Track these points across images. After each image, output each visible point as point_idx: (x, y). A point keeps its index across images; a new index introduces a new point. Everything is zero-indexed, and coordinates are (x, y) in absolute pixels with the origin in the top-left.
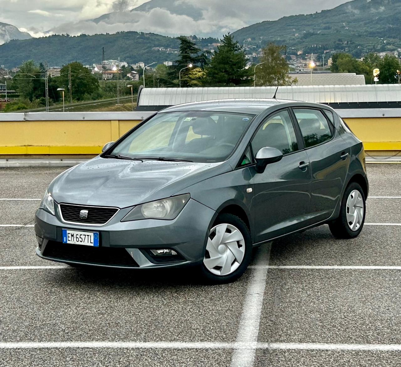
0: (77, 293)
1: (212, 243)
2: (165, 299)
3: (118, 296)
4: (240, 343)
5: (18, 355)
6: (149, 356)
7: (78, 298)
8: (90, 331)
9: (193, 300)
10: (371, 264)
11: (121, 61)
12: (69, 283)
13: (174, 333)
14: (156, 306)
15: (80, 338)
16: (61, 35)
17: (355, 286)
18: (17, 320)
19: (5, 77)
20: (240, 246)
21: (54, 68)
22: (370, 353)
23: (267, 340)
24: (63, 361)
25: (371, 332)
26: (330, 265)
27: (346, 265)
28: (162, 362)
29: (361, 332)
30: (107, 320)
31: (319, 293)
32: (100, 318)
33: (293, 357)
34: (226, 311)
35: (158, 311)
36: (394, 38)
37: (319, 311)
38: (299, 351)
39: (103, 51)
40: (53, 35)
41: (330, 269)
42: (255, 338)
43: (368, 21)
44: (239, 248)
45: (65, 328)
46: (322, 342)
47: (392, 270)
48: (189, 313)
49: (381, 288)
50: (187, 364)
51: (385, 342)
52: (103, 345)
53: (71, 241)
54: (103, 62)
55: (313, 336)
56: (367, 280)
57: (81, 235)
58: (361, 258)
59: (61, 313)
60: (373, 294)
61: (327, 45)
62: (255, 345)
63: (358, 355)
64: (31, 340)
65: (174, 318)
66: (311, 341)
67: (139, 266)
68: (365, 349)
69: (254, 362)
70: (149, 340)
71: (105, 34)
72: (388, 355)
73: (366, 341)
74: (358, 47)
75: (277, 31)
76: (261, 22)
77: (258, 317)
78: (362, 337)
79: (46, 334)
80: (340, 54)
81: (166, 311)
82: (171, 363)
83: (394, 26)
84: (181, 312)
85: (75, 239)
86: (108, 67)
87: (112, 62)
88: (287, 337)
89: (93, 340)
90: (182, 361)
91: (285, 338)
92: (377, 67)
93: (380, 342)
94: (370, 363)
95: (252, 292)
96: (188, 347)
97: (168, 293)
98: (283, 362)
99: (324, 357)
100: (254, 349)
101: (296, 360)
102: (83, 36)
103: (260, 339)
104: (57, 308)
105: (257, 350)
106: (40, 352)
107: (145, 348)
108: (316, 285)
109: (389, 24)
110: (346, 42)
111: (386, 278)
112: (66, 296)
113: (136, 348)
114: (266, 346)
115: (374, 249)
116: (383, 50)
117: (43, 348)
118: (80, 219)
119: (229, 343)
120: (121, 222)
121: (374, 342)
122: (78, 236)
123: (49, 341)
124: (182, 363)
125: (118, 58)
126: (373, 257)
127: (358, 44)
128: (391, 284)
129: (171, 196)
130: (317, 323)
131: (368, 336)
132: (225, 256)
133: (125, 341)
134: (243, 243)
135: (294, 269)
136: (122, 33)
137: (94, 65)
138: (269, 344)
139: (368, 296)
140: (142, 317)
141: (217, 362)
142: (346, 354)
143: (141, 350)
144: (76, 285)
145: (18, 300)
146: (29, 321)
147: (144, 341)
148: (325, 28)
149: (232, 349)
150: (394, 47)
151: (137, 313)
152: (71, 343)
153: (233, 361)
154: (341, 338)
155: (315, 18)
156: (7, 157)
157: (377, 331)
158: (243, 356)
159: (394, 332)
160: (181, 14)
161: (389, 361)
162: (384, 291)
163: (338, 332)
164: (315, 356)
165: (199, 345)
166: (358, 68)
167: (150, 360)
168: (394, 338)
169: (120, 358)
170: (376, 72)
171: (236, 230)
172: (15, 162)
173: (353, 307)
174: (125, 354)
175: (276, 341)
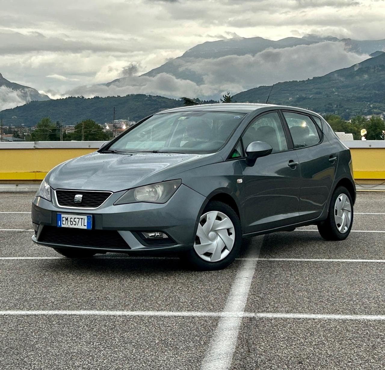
0: (69, 276)
1: (202, 229)
2: (155, 281)
3: (110, 278)
4: (227, 312)
5: (5, 320)
6: (135, 322)
7: (70, 279)
8: (78, 302)
9: (182, 281)
10: (358, 258)
11: (130, 120)
12: (63, 269)
13: (161, 305)
14: (146, 285)
15: (68, 308)
16: (77, 97)
17: (343, 273)
18: (9, 294)
19: (25, 134)
20: (230, 234)
21: (69, 127)
22: (357, 322)
23: (254, 311)
24: (49, 324)
25: (358, 306)
26: (318, 259)
27: (334, 259)
28: (148, 326)
29: (348, 306)
30: (96, 295)
31: (307, 278)
32: (90, 294)
33: (279, 324)
34: (215, 290)
35: (148, 289)
36: (380, 102)
37: (307, 291)
38: (286, 320)
39: (114, 110)
40: (69, 97)
41: (319, 261)
42: (242, 309)
43: (355, 87)
44: (229, 235)
45: (55, 301)
46: (309, 313)
47: (380, 263)
48: (178, 291)
49: (369, 275)
50: (172, 328)
51: (372, 314)
52: (90, 313)
53: (65, 225)
54: (114, 122)
55: (300, 309)
56: (354, 269)
57: (75, 218)
58: (348, 254)
59: (52, 290)
60: (360, 279)
61: (318, 108)
62: (242, 314)
63: (345, 322)
64: (20, 309)
65: (163, 294)
66: (298, 312)
67: (130, 248)
68: (352, 318)
69: (240, 327)
70: (137, 310)
71: (117, 96)
72: (375, 323)
73: (353, 313)
74: (347, 111)
75: (273, 96)
76: (257, 87)
77: (246, 294)
78: (350, 309)
79: (36, 305)
80: (330, 116)
81: (155, 289)
82: (157, 326)
83: (380, 92)
84: (170, 290)
85: (69, 223)
86: (118, 126)
87: (122, 122)
88: (274, 309)
89: (81, 309)
90: (167, 326)
91: (272, 310)
92: (364, 128)
93: (367, 314)
94: (357, 329)
95: (241, 276)
96: (175, 315)
97: (159, 276)
98: (269, 327)
99: (310, 324)
100: (241, 317)
101: (282, 326)
102: (97, 98)
103: (247, 309)
104: (48, 286)
105: (243, 318)
106: (27, 318)
107: (132, 316)
108: (304, 272)
109: (375, 90)
110: (336, 106)
111: (373, 268)
112: (59, 278)
113: (123, 316)
114: (252, 315)
115: (361, 248)
116: (370, 113)
117: (31, 315)
118: (75, 203)
119: (216, 313)
120: (114, 205)
121: (361, 314)
122: (72, 220)
123: (38, 309)
124: (167, 327)
125: (128, 118)
126: (361, 253)
127: (347, 107)
128: (378, 273)
129: (163, 181)
130: (304, 299)
131: (355, 309)
132: (215, 243)
133: (112, 311)
134: (233, 231)
135: (283, 261)
136: (132, 95)
137: (106, 124)
138: (256, 314)
139: (355, 281)
140: (131, 293)
141: (202, 326)
142: (333, 322)
143: (128, 317)
144: (70, 270)
145: (12, 280)
146: (20, 296)
147: (131, 311)
148: (317, 93)
149: (219, 317)
150: (380, 111)
151: (127, 291)
152: (59, 312)
153: (219, 325)
154: (328, 310)
155: (307, 84)
156: (16, 182)
157: (365, 306)
158: (230, 322)
159: (381, 307)
160: (185, 79)
161: (376, 328)
162: (372, 277)
163: (325, 306)
164: (302, 323)
165: (186, 314)
166: (347, 128)
167: (136, 325)
168: (381, 311)
169: (106, 323)
170: (363, 132)
171: (226, 218)
172: (25, 187)
173: (339, 288)
174: (112, 320)
175: (262, 312)
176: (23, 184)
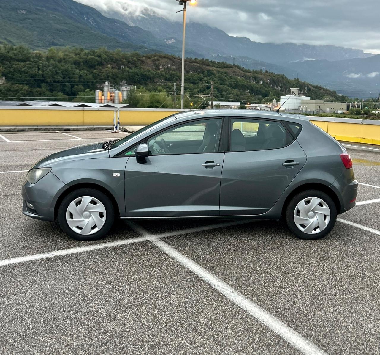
1: (75, 208)
44: (101, 217)
134: (105, 214)
171: (100, 204)
176: (354, 144)
